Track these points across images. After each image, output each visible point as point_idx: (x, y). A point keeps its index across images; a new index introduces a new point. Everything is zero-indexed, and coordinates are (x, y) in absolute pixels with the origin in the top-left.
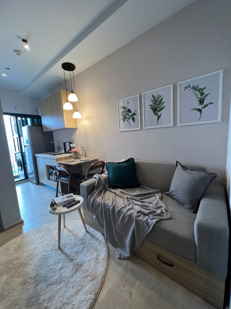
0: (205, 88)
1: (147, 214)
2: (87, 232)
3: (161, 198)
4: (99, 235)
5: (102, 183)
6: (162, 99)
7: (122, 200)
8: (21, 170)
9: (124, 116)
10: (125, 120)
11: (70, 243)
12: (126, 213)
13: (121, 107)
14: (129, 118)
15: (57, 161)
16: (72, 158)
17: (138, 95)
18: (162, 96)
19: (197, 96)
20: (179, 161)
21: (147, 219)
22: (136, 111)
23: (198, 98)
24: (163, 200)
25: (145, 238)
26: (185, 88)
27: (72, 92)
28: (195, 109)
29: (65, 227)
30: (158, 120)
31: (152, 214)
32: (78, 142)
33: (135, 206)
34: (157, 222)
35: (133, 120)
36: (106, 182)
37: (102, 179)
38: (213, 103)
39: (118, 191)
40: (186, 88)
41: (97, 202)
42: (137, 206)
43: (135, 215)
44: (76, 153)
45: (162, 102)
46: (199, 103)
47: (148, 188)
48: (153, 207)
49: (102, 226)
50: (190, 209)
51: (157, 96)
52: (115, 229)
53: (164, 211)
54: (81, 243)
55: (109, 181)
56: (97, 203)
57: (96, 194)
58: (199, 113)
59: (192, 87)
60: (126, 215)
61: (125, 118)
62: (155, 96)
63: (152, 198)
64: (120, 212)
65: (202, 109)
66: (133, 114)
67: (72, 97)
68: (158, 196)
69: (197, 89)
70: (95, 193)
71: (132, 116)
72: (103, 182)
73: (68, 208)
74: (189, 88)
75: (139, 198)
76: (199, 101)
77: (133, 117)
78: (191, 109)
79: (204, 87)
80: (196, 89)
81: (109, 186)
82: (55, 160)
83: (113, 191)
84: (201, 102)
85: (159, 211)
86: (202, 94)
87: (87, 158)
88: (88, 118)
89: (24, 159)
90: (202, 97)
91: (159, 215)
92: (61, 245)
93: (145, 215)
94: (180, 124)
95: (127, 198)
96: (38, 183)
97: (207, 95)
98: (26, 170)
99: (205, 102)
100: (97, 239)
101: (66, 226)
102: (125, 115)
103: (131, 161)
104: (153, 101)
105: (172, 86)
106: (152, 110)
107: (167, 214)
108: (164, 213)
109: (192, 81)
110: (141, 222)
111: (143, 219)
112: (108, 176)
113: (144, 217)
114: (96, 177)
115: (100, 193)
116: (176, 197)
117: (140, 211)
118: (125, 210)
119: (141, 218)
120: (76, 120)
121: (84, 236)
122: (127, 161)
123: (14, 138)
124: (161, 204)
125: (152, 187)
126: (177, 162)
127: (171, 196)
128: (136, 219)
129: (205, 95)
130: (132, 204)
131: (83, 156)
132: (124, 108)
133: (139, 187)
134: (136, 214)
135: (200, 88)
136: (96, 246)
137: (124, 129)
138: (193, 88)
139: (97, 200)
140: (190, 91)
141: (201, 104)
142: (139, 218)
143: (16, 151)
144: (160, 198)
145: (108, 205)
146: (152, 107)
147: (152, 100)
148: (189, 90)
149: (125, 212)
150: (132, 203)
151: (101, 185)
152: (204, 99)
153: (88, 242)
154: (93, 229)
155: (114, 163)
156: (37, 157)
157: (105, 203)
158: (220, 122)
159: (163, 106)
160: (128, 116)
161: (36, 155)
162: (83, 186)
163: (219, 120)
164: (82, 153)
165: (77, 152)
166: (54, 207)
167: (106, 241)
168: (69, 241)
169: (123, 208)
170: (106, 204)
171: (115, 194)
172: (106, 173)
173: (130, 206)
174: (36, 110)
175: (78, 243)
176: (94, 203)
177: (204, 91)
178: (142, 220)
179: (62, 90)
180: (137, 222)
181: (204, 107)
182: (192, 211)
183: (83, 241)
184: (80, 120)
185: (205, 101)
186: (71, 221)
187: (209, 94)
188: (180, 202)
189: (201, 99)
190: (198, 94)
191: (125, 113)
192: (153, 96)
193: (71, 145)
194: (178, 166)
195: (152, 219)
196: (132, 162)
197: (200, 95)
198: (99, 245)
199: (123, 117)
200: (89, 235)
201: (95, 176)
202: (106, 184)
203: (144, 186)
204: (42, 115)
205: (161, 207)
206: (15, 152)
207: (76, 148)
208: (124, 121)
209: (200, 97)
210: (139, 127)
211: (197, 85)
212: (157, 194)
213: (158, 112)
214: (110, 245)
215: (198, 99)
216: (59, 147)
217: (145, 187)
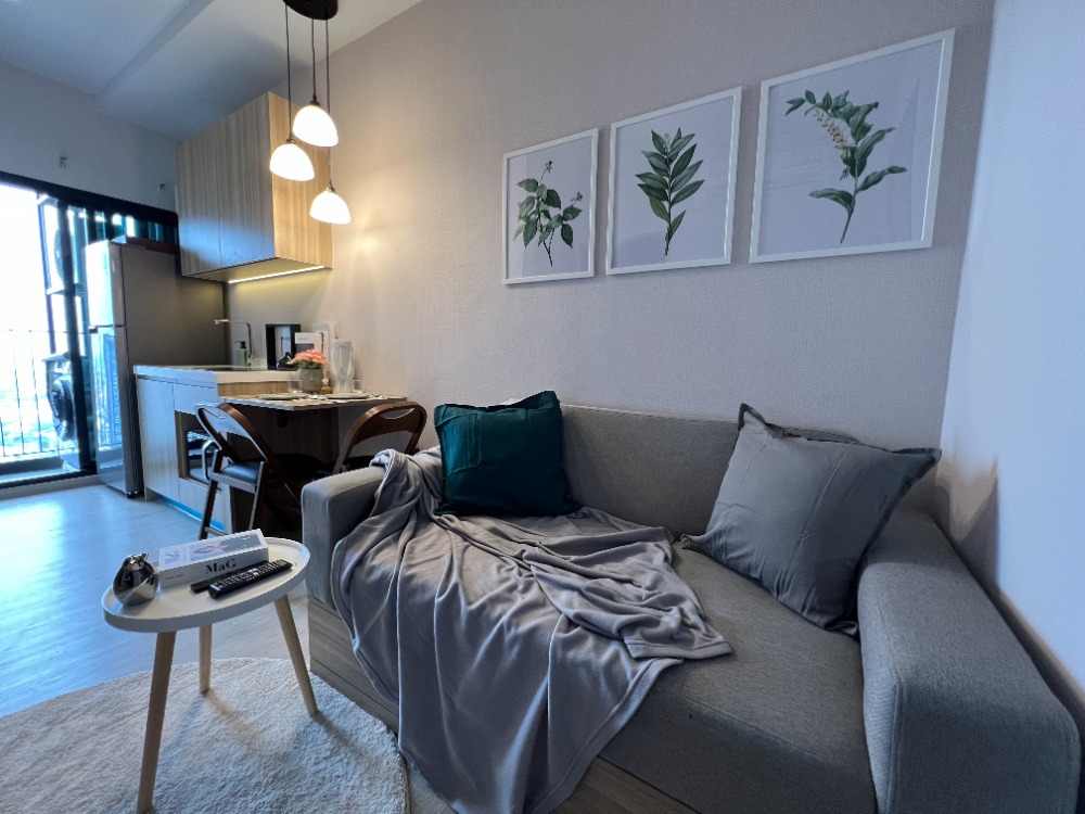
0: (876, 105)
1: (614, 629)
2: (316, 715)
3: (673, 562)
4: (371, 731)
5: (408, 485)
6: (693, 149)
7: (494, 562)
8: (69, 435)
9: (527, 218)
10: (531, 237)
11: (213, 782)
12: (509, 625)
13: (520, 184)
14: (549, 228)
15: (221, 393)
16: (295, 385)
17: (594, 133)
18: (693, 135)
19: (838, 138)
20: (750, 404)
21: (615, 658)
22: (580, 197)
23: (844, 148)
24: (681, 568)
25: (598, 756)
26: (791, 106)
27: (315, 102)
28: (828, 194)
29: (205, 691)
30: (669, 237)
31: (637, 635)
32: (327, 327)
33: (556, 591)
34: (665, 673)
35: (567, 236)
36: (430, 484)
37: (411, 473)
38: (902, 170)
39: (479, 527)
40: (797, 104)
41: (372, 569)
42: (564, 595)
43: (555, 635)
44: (314, 367)
45: (691, 163)
46: (845, 167)
47: (611, 518)
48: (639, 598)
49: (390, 691)
50: (812, 610)
51: (673, 137)
52: (451, 704)
53: (693, 619)
54: (275, 777)
55: (444, 481)
56: (376, 575)
57: (375, 535)
58: (842, 210)
59: (819, 100)
60: (508, 636)
61: (530, 230)
62: (662, 135)
63: (632, 560)
64: (479, 619)
65: (856, 192)
66: (565, 212)
67: (314, 124)
68: (657, 553)
69: (842, 110)
70: (368, 531)
71: (561, 219)
72: (415, 483)
73: (217, 596)
74: (807, 105)
75: (573, 558)
76: (846, 161)
77: (569, 222)
78: (812, 195)
79: (872, 102)
80: (837, 108)
81: (440, 504)
82: (215, 391)
83: (457, 523)
84: (855, 163)
85: (670, 620)
86: (861, 130)
87: (360, 393)
88: (377, 227)
89: (86, 389)
90: (860, 144)
91: (670, 638)
92: (156, 793)
93: (603, 635)
94: (759, 254)
95: (519, 557)
96: (137, 490)
97: (881, 135)
98: (90, 434)
99: (874, 165)
100: (359, 753)
101: (212, 686)
102: (533, 216)
103: (543, 406)
104: (654, 159)
105: (736, 94)
106: (648, 194)
107: (709, 635)
108: (695, 627)
109: (825, 77)
110: (583, 673)
111: (592, 655)
112: (439, 461)
113: (598, 650)
114: (384, 459)
115: (395, 530)
116: (739, 557)
117: (578, 616)
118: (505, 612)
119: (586, 650)
120: (325, 229)
121: (299, 739)
122: (527, 404)
123: (48, 298)
124: (673, 585)
125: (629, 517)
126: (745, 408)
127: (712, 552)
128: (559, 655)
129: (869, 134)
130: (541, 583)
131: (343, 382)
132: (531, 184)
133: (573, 515)
134: (559, 631)
135: (855, 105)
136: (349, 791)
137: (524, 275)
138: (826, 104)
139: (375, 562)
140: (811, 120)
141: (853, 174)
142: (571, 654)
143: (53, 349)
144: (666, 559)
145: (424, 588)
146: (649, 181)
147: (649, 156)
148: (806, 113)
149: (504, 619)
150: (539, 576)
151: (401, 495)
152: (868, 151)
153: (310, 769)
154: (346, 700)
155: (473, 408)
156: (140, 377)
157: (411, 577)
158: (925, 250)
159: (692, 181)
160: (544, 221)
161: (139, 370)
162: (315, 496)
163: (924, 238)
164: (343, 372)
165: (319, 367)
166: (135, 590)
167: (404, 762)
168: (208, 770)
169: (495, 600)
170: (415, 581)
171: (465, 536)
172: (436, 449)
173: (533, 594)
174: (163, 186)
175: (254, 780)
176: (361, 575)
177: (869, 120)
178: (587, 664)
179: (271, 95)
180: (565, 674)
181: (866, 186)
182: (825, 620)
183: (283, 768)
184: (346, 231)
185: (869, 159)
186: (246, 662)
187: (890, 130)
188: (758, 582)
189: (853, 150)
190: (846, 130)
191: (535, 208)
192: (656, 137)
193: (300, 338)
194: (747, 426)
195: (639, 660)
196: (549, 406)
197: (854, 135)
198: (365, 784)
199: (523, 223)
200: (320, 733)
201: (380, 457)
202: (426, 494)
203: (594, 511)
204: (180, 207)
205: (675, 600)
206: (49, 355)
207: (317, 349)
208: (527, 241)
209: (850, 141)
210: (585, 267)
211: (842, 92)
212: (651, 545)
213: (671, 205)
214: (419, 783)
215: (841, 152)
216: (247, 345)
217: (599, 516)
